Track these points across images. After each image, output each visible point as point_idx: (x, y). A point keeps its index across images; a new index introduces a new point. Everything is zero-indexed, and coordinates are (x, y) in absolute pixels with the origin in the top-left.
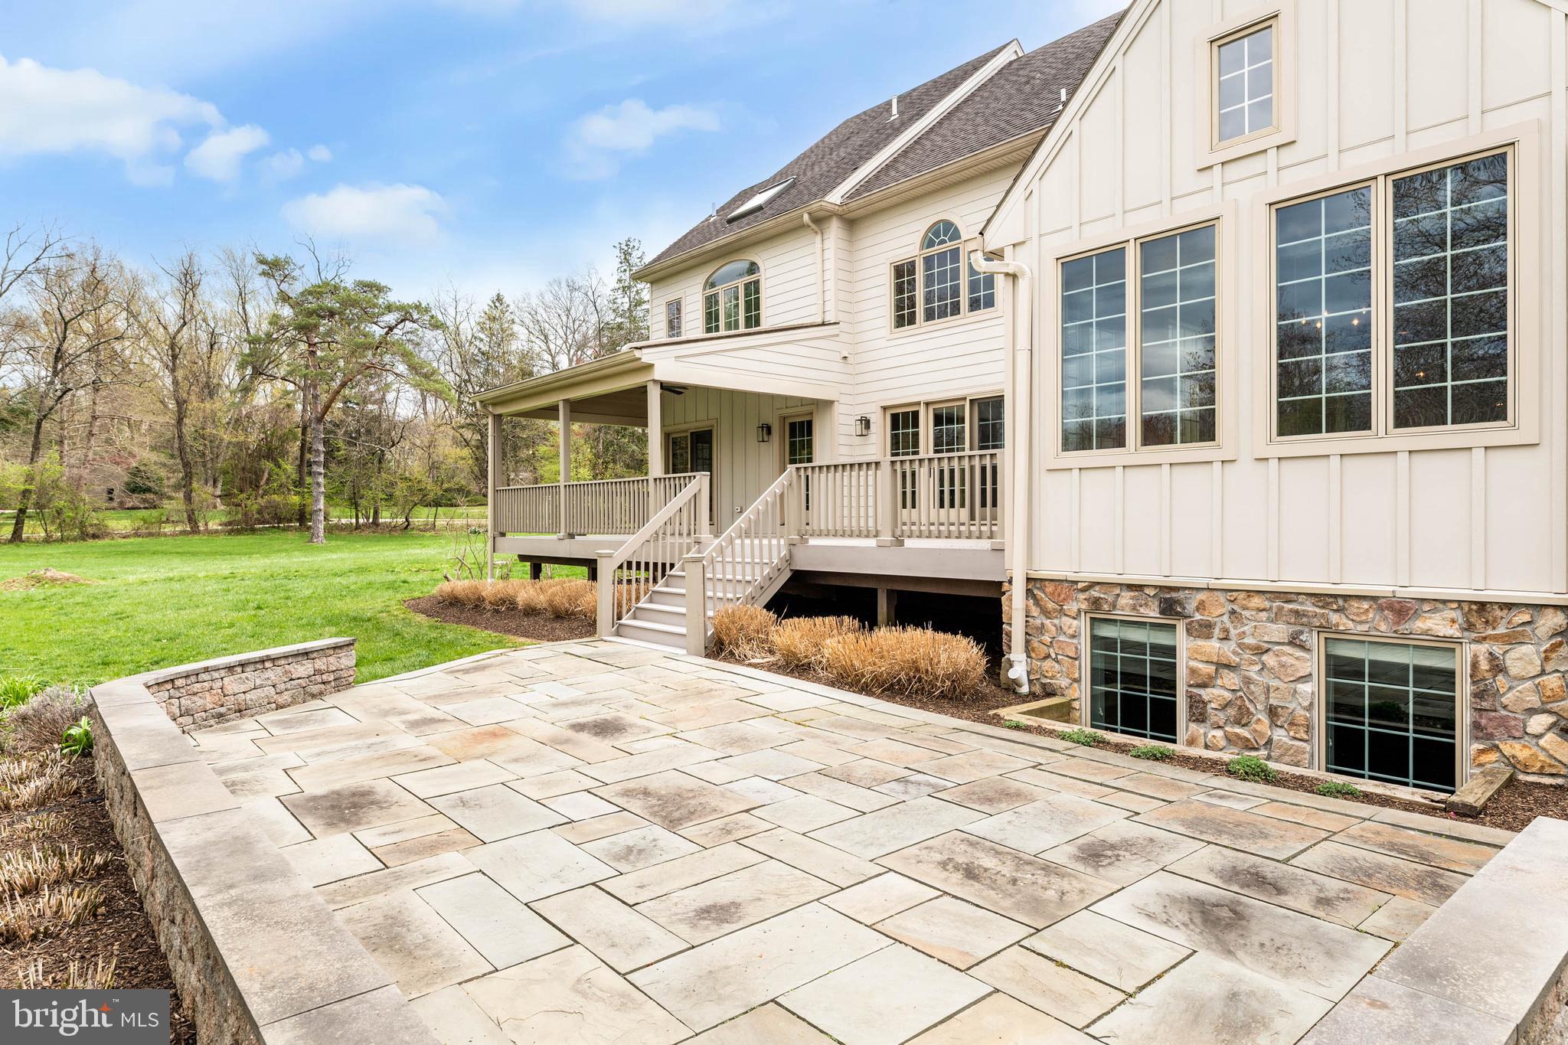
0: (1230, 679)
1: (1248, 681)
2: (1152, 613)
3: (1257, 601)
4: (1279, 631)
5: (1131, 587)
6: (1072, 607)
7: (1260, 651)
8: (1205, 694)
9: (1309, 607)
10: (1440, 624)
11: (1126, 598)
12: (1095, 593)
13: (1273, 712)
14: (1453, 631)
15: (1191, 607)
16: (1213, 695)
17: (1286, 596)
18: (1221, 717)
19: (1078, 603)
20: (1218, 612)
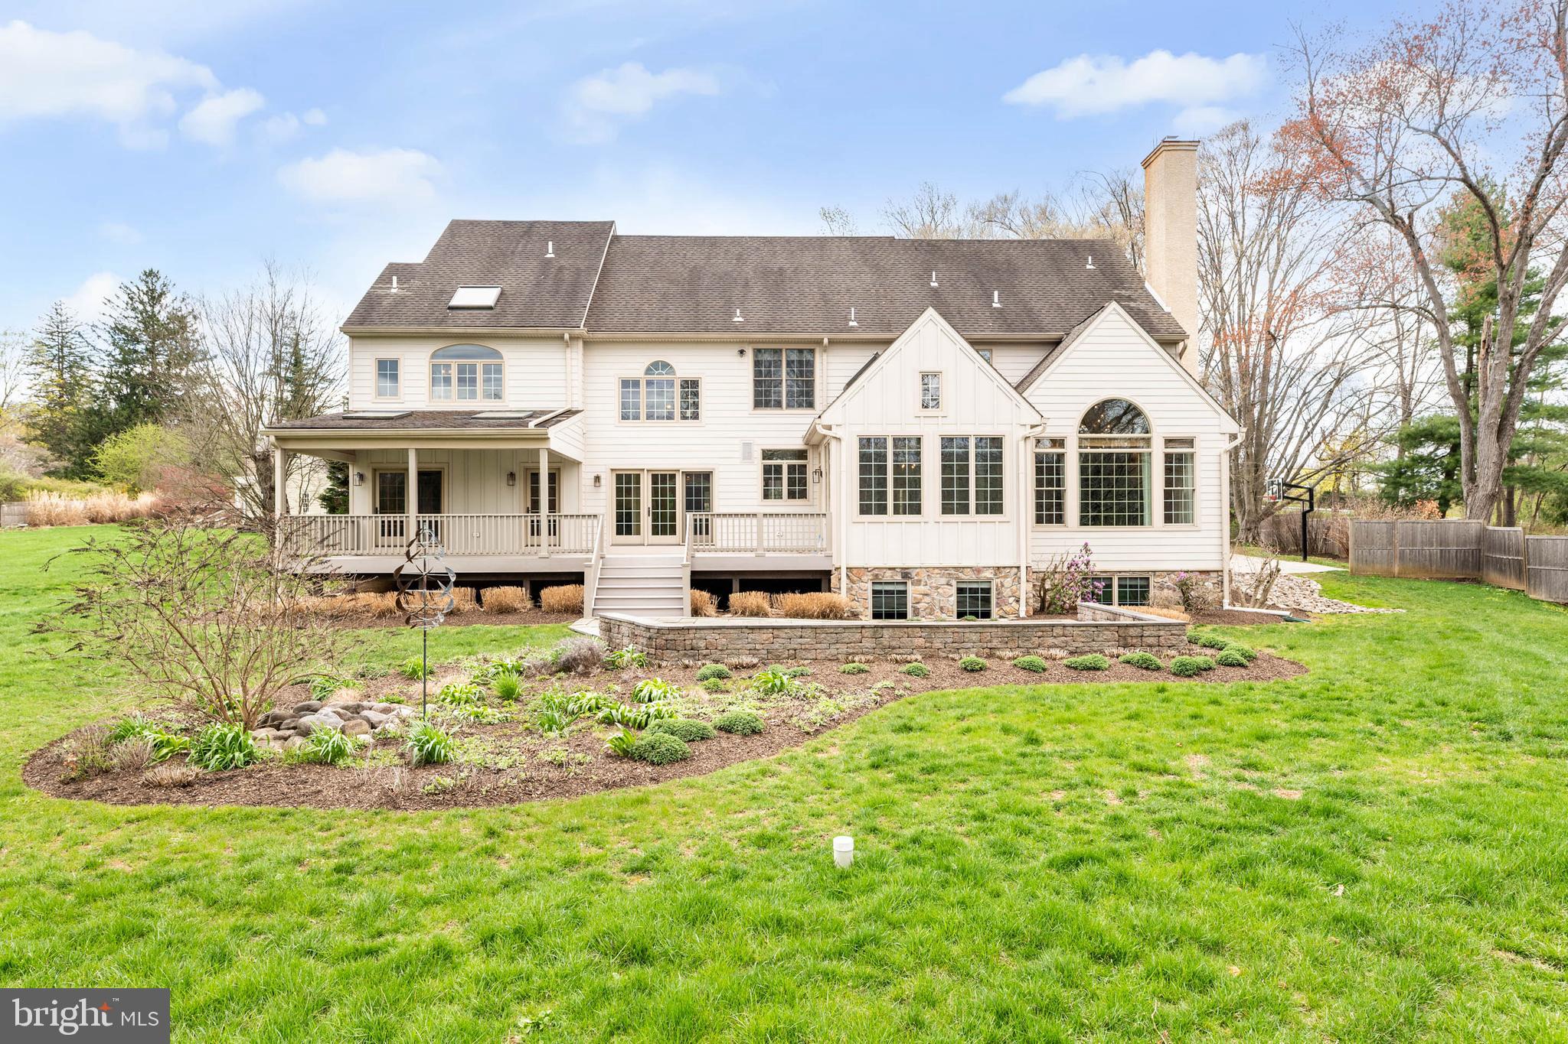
0: (927, 599)
1: (933, 599)
2: (898, 578)
3: (937, 571)
4: (944, 581)
5: (890, 569)
6: (865, 578)
7: (937, 588)
8: (918, 606)
9: (953, 572)
10: (988, 574)
11: (889, 573)
12: (876, 572)
13: (941, 609)
14: (992, 576)
15: (914, 574)
16: (920, 606)
17: (946, 569)
18: (923, 614)
19: (868, 577)
20: (923, 576)
